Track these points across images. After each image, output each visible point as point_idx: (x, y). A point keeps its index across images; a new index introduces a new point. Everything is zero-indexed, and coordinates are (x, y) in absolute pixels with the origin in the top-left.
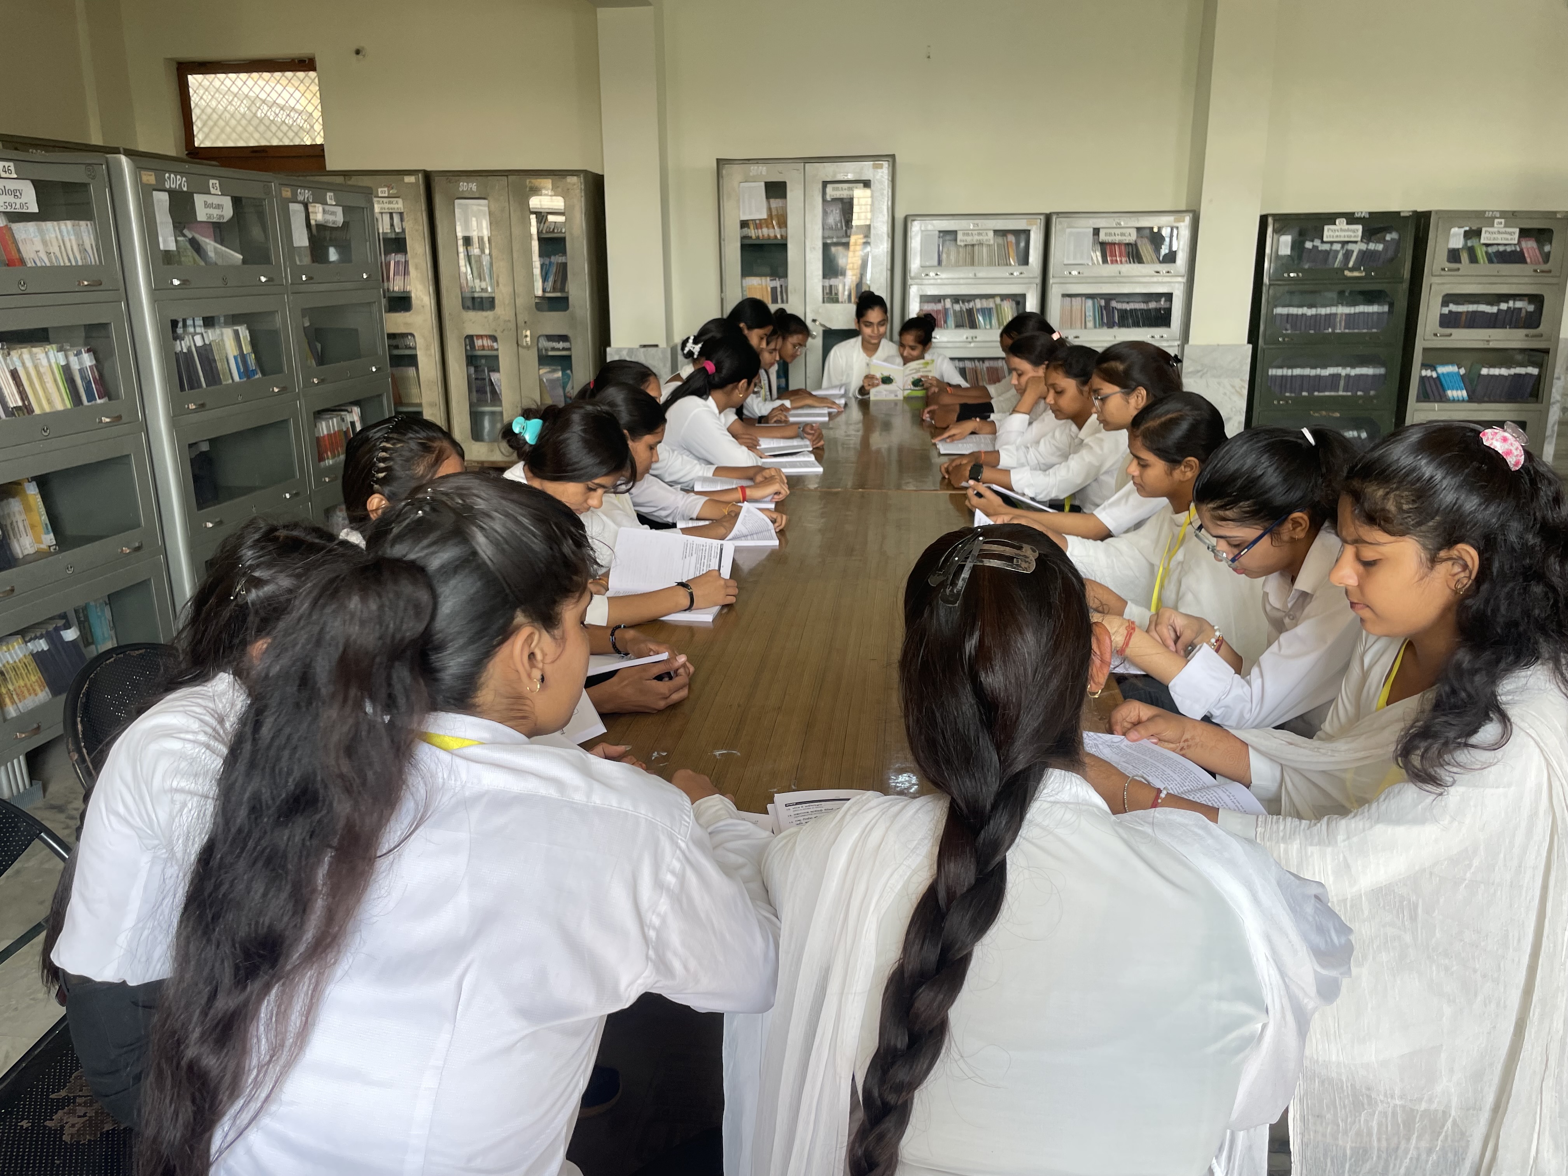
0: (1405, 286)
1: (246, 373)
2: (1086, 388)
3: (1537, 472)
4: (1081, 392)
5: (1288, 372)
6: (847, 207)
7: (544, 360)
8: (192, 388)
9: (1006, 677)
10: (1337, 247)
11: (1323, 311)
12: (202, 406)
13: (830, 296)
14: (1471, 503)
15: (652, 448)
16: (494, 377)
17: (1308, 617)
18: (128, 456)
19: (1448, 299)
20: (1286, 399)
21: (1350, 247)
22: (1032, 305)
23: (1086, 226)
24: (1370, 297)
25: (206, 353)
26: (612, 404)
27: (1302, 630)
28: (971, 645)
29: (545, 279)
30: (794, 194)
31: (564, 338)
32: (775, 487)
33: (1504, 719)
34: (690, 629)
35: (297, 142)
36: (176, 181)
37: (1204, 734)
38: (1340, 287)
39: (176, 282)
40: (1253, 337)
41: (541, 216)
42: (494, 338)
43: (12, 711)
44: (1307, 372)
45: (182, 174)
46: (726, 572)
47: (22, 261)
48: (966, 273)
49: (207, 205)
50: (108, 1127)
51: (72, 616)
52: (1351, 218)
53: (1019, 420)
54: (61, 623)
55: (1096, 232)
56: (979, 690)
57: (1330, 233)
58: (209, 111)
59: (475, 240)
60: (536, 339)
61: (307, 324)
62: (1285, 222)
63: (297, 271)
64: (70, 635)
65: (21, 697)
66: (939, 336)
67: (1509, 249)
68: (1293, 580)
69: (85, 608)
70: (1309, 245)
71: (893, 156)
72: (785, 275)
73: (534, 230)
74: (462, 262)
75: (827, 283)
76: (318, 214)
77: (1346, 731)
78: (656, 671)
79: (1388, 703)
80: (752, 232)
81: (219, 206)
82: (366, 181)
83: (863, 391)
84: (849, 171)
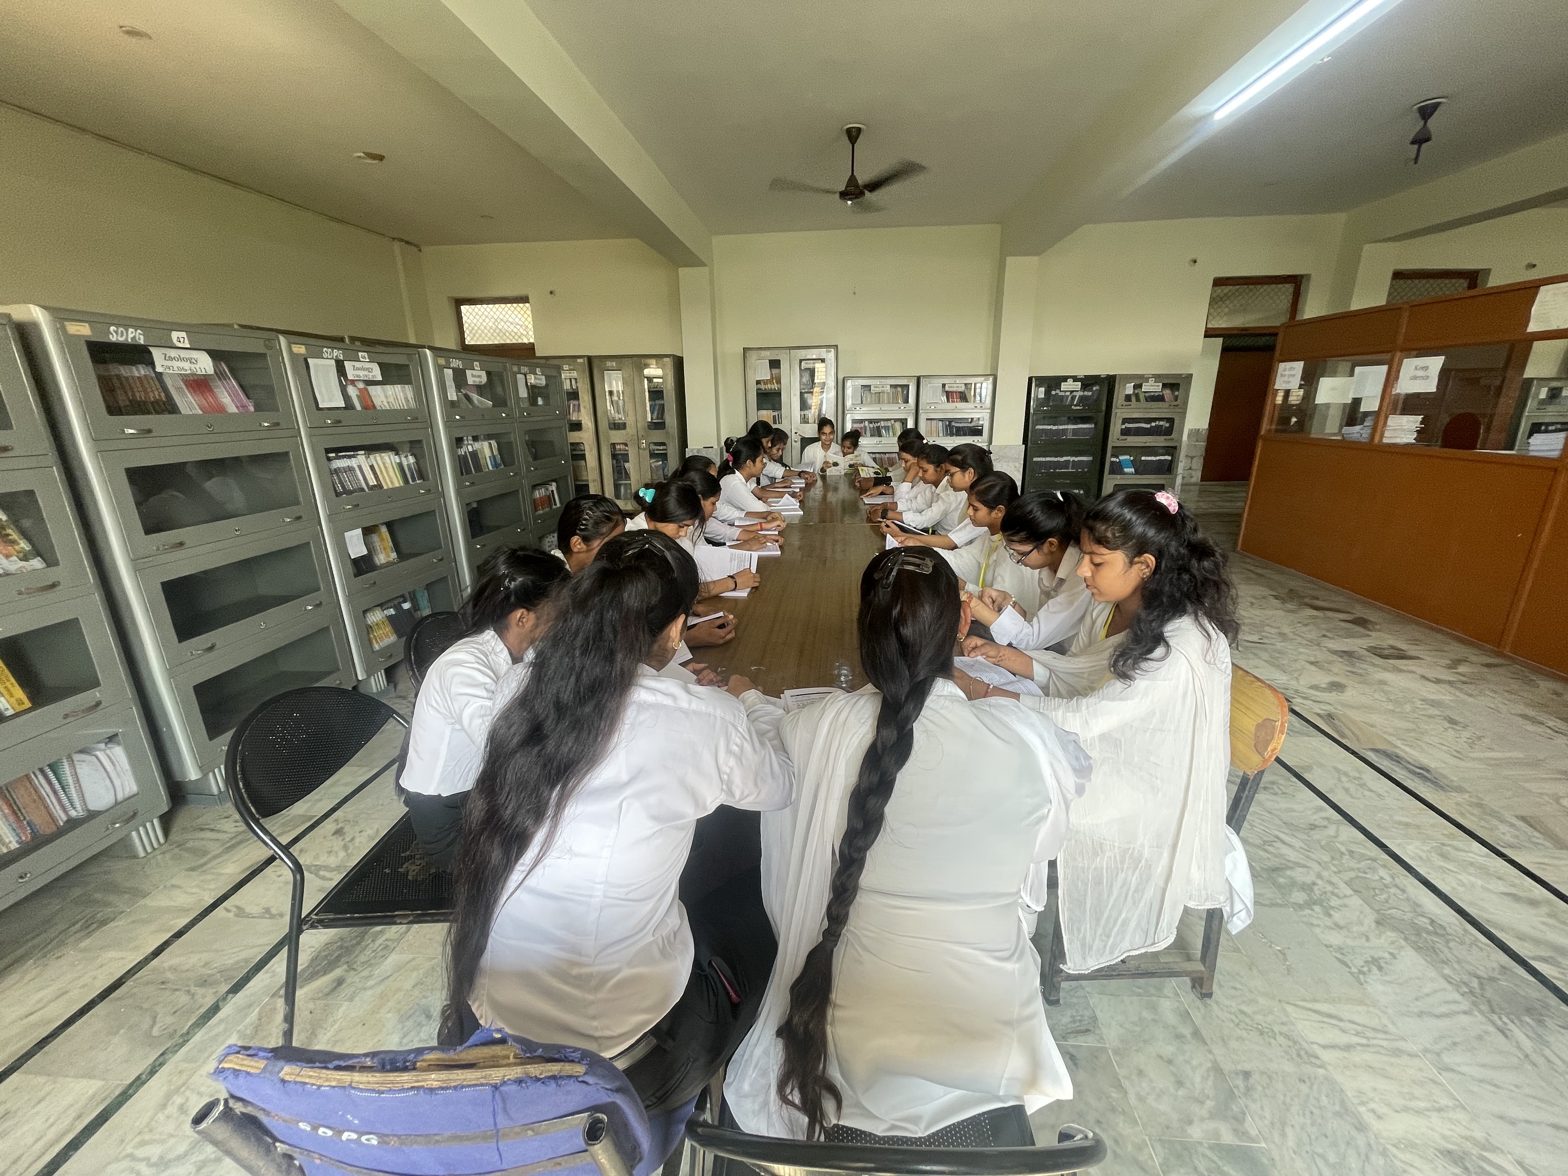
0: (1103, 413)
1: (496, 465)
2: (939, 469)
3: (1185, 515)
4: (936, 471)
5: (1043, 459)
6: (812, 372)
7: (653, 455)
8: (467, 473)
9: (914, 631)
10: (1068, 394)
11: (1061, 427)
12: (473, 484)
13: (804, 420)
14: (1151, 533)
15: (714, 504)
16: (627, 465)
17: (1063, 592)
18: (434, 511)
19: (1125, 421)
20: (1042, 473)
21: (1074, 394)
22: (910, 425)
23: (939, 383)
24: (1084, 420)
25: (474, 455)
26: (693, 481)
27: (1060, 598)
28: (895, 612)
29: (652, 413)
30: (784, 366)
31: (663, 444)
32: (778, 523)
33: (1167, 645)
34: (736, 600)
35: (520, 341)
36: (456, 363)
37: (1008, 652)
38: (1069, 415)
39: (458, 417)
40: (1025, 441)
41: (650, 379)
42: (626, 445)
43: (377, 647)
44: (1053, 459)
45: (459, 359)
46: (754, 569)
47: (374, 407)
48: (876, 407)
49: (473, 376)
50: (433, 871)
51: (408, 597)
52: (1075, 379)
53: (906, 486)
54: (401, 600)
55: (944, 385)
56: (900, 638)
57: (1064, 386)
58: (473, 325)
59: (615, 392)
60: (648, 444)
61: (527, 438)
62: (1041, 381)
63: (522, 411)
64: (406, 606)
65: (381, 639)
66: (862, 441)
67: (1156, 394)
68: (1055, 572)
69: (414, 592)
70: (1053, 393)
71: (837, 346)
72: (780, 409)
73: (646, 387)
74: (608, 404)
75: (803, 413)
76: (532, 380)
77: (1083, 652)
78: (719, 622)
79: (1107, 637)
80: (763, 387)
81: (480, 376)
82: (556, 362)
83: (823, 470)
84: (813, 354)
